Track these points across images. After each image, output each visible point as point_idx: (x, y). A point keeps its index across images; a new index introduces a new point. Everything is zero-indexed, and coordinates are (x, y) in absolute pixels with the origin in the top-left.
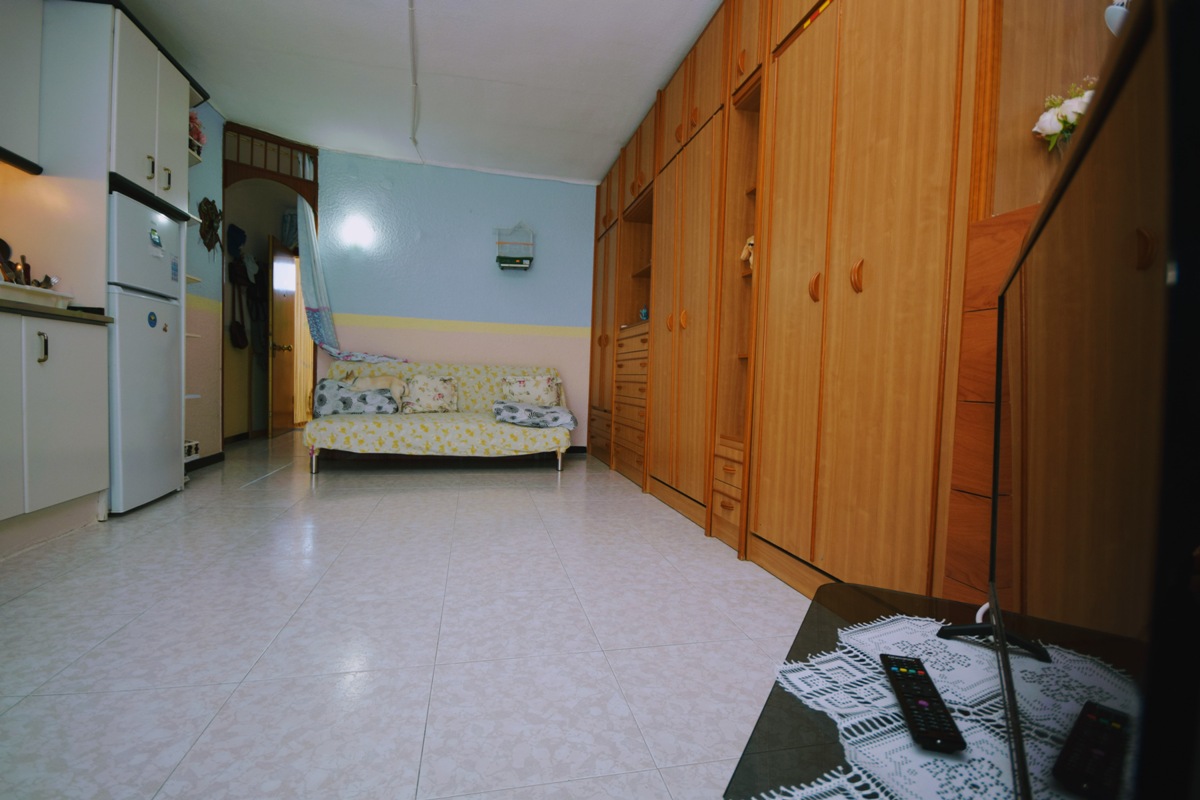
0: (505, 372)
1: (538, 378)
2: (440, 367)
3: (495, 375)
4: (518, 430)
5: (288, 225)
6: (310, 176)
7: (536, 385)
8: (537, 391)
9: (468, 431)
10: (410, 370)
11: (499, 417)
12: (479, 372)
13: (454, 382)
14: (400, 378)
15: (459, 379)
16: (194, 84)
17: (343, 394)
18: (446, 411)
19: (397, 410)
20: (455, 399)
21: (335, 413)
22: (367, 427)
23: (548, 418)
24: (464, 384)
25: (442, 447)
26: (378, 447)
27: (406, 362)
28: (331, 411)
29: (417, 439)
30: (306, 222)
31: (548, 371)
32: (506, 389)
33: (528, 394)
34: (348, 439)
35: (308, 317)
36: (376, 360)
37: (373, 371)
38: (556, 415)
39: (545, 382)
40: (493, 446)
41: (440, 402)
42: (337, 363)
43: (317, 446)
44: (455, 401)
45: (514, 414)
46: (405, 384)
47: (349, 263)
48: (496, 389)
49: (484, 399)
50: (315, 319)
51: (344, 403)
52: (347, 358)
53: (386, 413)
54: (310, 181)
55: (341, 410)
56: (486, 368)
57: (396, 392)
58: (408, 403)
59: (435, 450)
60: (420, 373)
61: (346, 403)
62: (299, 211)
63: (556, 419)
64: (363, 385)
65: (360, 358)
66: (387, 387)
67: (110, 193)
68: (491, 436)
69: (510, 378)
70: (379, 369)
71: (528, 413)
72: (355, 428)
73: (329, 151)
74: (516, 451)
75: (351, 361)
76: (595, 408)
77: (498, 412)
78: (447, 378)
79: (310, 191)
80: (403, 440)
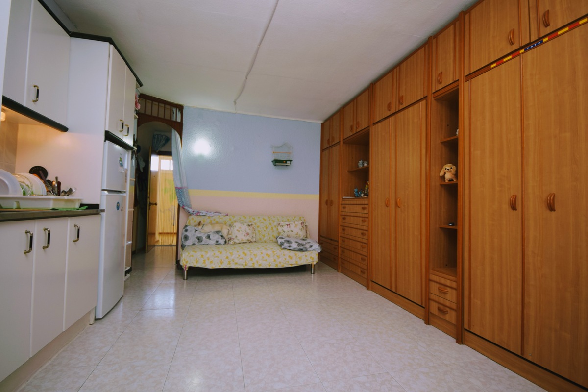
0: (278, 220)
1: (296, 223)
2: (245, 218)
3: (274, 221)
4: (292, 253)
5: (156, 140)
6: (179, 120)
7: (296, 226)
8: (296, 230)
9: (267, 255)
10: (230, 219)
11: (283, 247)
12: (265, 220)
13: (254, 225)
14: (225, 224)
15: (255, 224)
16: (138, 80)
17: (198, 234)
18: (251, 242)
19: (226, 242)
20: (254, 234)
21: (194, 244)
22: (214, 254)
23: (307, 246)
24: (258, 227)
25: (253, 263)
26: (220, 264)
27: (227, 215)
28: (191, 244)
29: (241, 260)
30: (176, 143)
31: (300, 218)
32: (280, 229)
33: (292, 231)
34: (204, 261)
35: (177, 192)
36: (212, 215)
37: (211, 221)
38: (311, 244)
39: (300, 225)
40: (280, 262)
41: (248, 238)
42: (192, 216)
43: (188, 265)
44: (254, 236)
45: (290, 245)
46: (229, 228)
47: (198, 163)
48: (275, 229)
49: (269, 234)
50: (180, 192)
51: (198, 239)
52: (198, 214)
53: (220, 244)
54: (178, 122)
55: (196, 243)
56: (269, 217)
57: (225, 233)
58: (231, 238)
59: (250, 266)
60: (235, 222)
61: (199, 239)
62: (173, 137)
63: (311, 247)
64: (208, 229)
65: (204, 214)
66: (220, 230)
67: (105, 141)
68: (279, 257)
69: (282, 223)
70: (214, 220)
71: (297, 244)
72: (208, 255)
73: (189, 107)
74: (291, 264)
75: (199, 215)
76: (321, 236)
77: (282, 244)
78: (250, 224)
79: (179, 127)
80: (233, 260)
